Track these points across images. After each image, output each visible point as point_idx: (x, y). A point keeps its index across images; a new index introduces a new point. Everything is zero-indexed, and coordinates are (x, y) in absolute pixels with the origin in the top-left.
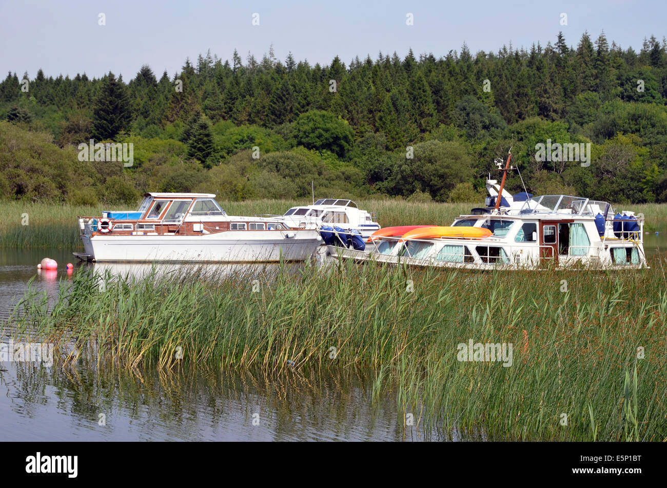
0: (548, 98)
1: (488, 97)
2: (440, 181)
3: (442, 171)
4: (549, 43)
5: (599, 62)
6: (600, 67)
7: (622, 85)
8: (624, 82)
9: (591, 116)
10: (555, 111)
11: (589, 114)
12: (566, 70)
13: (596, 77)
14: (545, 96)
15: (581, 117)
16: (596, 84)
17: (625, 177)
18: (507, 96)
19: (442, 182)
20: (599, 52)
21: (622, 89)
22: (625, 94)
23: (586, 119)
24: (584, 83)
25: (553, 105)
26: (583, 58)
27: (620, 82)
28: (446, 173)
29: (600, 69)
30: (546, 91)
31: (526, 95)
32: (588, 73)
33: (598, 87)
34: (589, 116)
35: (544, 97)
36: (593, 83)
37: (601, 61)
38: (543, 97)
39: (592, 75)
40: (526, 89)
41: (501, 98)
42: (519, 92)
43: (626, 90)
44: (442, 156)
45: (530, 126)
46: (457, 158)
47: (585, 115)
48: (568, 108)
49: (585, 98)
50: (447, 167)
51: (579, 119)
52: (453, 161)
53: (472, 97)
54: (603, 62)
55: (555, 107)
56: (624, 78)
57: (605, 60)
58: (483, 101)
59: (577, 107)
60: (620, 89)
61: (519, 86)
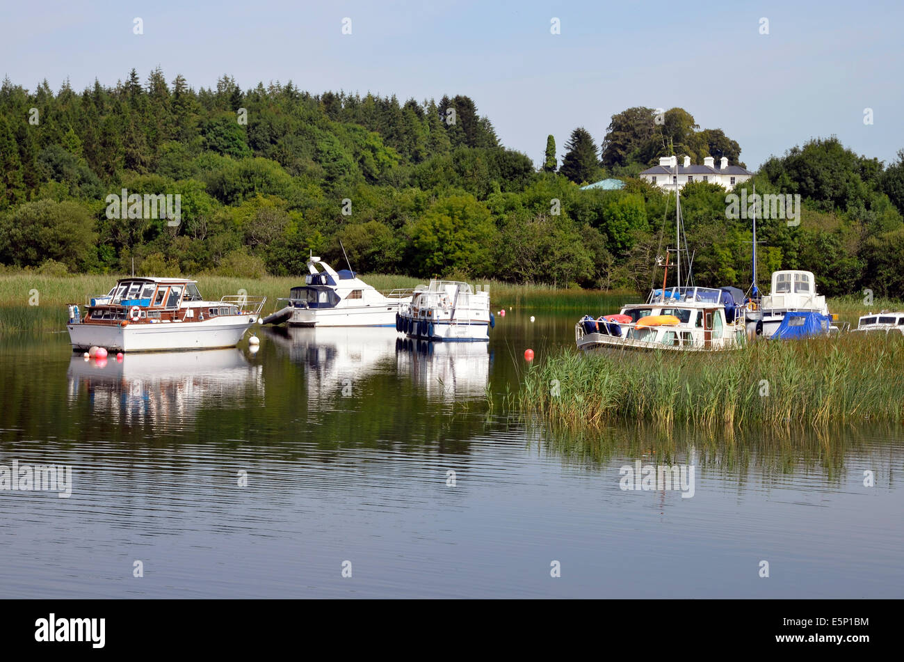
0: (134, 148)
1: (76, 147)
2: (61, 248)
3: (63, 236)
4: (119, 81)
5: (177, 106)
6: (179, 111)
7: (203, 133)
8: (206, 129)
9: (186, 170)
10: (143, 164)
11: (184, 168)
12: (146, 114)
13: (178, 124)
14: (131, 145)
15: (175, 171)
16: (178, 132)
17: (281, 245)
18: (94, 145)
19: (64, 249)
20: (177, 94)
21: (204, 138)
22: (208, 144)
23: (181, 174)
24: (165, 131)
25: (142, 157)
26: (162, 100)
27: (201, 129)
28: (68, 240)
29: (180, 114)
30: (131, 140)
31: (114, 144)
32: (169, 118)
33: (179, 135)
34: (184, 171)
35: (130, 148)
36: (174, 130)
37: (180, 105)
38: (128, 146)
39: (173, 121)
40: (113, 138)
41: (88, 148)
42: (105, 141)
43: (208, 139)
44: (62, 219)
45: (148, 184)
46: (78, 221)
47: (179, 169)
48: (157, 161)
49: (170, 148)
50: (69, 232)
51: (172, 174)
52: (76, 224)
53: (57, 146)
54: (183, 106)
55: (144, 158)
56: (205, 125)
57: (185, 103)
58: (70, 151)
59: (170, 160)
60: (202, 138)
61: (105, 134)
